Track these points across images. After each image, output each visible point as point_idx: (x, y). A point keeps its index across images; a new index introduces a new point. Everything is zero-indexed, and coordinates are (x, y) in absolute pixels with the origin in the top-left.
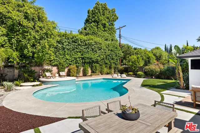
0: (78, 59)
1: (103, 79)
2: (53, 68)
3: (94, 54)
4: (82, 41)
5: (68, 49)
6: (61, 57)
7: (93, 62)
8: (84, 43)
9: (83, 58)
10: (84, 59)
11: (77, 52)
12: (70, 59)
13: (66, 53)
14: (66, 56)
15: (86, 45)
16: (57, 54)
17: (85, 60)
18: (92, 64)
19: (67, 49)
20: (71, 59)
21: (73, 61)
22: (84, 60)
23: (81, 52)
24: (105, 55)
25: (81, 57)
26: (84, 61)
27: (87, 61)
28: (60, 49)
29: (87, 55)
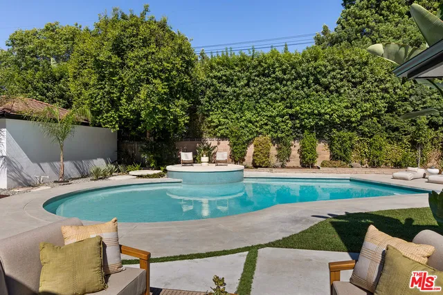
0: (278, 119)
1: (350, 180)
2: (221, 142)
3: (330, 102)
4: (284, 67)
5: (249, 97)
6: (234, 117)
7: (333, 125)
8: (293, 72)
9: (293, 117)
10: (298, 118)
11: (275, 100)
12: (257, 121)
13: (245, 105)
14: (246, 112)
15: (299, 76)
16: (225, 110)
17: (303, 120)
18: (331, 131)
19: (246, 95)
20: (258, 119)
21: (266, 124)
22: (298, 122)
23: (283, 99)
24: (383, 98)
25: (288, 114)
26: (298, 125)
27: (311, 122)
28: (231, 97)
29: (306, 107)
